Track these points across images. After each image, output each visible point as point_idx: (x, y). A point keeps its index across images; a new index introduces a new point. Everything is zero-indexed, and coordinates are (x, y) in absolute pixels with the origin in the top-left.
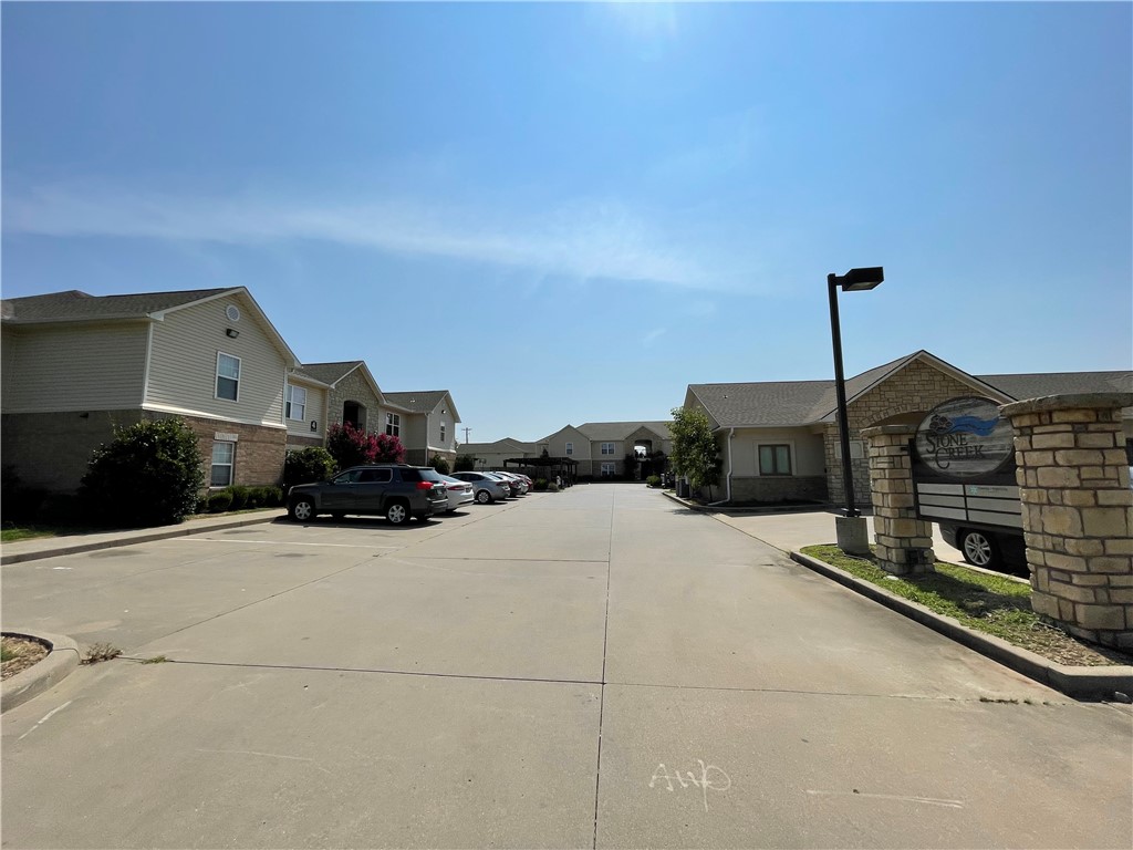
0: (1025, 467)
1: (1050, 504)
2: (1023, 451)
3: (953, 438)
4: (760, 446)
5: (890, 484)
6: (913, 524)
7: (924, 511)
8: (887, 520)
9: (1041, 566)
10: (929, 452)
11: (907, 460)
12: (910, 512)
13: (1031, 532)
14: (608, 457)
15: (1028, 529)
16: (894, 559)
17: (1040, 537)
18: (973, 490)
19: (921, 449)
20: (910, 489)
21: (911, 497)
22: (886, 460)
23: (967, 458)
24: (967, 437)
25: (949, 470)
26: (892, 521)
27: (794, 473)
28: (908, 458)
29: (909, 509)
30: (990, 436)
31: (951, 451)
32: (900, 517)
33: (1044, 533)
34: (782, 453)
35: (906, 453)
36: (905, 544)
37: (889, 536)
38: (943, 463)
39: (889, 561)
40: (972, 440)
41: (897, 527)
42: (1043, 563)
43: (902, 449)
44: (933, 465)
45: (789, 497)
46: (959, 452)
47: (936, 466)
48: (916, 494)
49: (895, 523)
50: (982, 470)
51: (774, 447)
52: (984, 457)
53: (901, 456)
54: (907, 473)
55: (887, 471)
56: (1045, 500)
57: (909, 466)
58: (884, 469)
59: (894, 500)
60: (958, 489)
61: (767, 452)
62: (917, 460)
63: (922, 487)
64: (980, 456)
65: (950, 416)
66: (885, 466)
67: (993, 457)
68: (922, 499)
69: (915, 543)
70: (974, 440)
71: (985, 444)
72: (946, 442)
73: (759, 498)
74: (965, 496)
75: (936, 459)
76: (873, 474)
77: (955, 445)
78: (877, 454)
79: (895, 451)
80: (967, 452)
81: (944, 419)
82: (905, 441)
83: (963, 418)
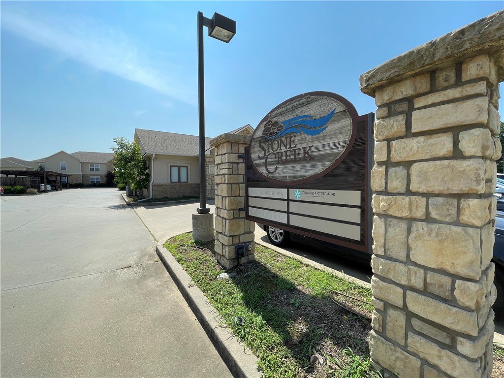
0: (388, 164)
1: (428, 219)
2: (389, 140)
3: (282, 141)
4: (171, 166)
5: (228, 188)
6: (242, 222)
7: (253, 212)
8: (224, 220)
9: (396, 308)
10: (260, 158)
11: (242, 166)
12: (241, 212)
13: (386, 257)
14: (95, 172)
15: (381, 252)
16: (227, 256)
17: (402, 268)
18: (297, 194)
19: (254, 156)
20: (243, 193)
21: (243, 200)
22: (226, 166)
23: (295, 161)
24: (297, 139)
25: (276, 175)
26: (227, 221)
27: (189, 182)
28: (244, 165)
29: (240, 210)
30: (321, 135)
31: (279, 156)
32: (234, 218)
33: (408, 261)
34: (183, 170)
35: (241, 160)
36: (236, 241)
37: (224, 235)
38: (271, 168)
39: (223, 256)
40: (302, 141)
41: (231, 226)
42: (400, 304)
43: (240, 157)
44: (262, 170)
45: (186, 195)
46: (286, 156)
47: (265, 171)
48: (247, 197)
49: (229, 222)
50: (308, 173)
51: (179, 167)
52: (312, 159)
53: (238, 163)
54: (241, 179)
55: (226, 176)
56: (420, 213)
57: (243, 172)
58: (224, 175)
59: (231, 203)
60: (282, 193)
61: (175, 170)
62: (250, 167)
63: (253, 191)
64: (308, 158)
65: (281, 119)
66: (225, 171)
67: (322, 158)
68: (252, 201)
69: (243, 239)
70: (303, 140)
71: (316, 144)
72: (275, 146)
73: (169, 196)
74: (288, 200)
75: (266, 165)
76: (217, 180)
77: (283, 149)
78: (220, 162)
79: (234, 158)
80: (295, 155)
81: (276, 123)
82: (242, 150)
83: (294, 119)
